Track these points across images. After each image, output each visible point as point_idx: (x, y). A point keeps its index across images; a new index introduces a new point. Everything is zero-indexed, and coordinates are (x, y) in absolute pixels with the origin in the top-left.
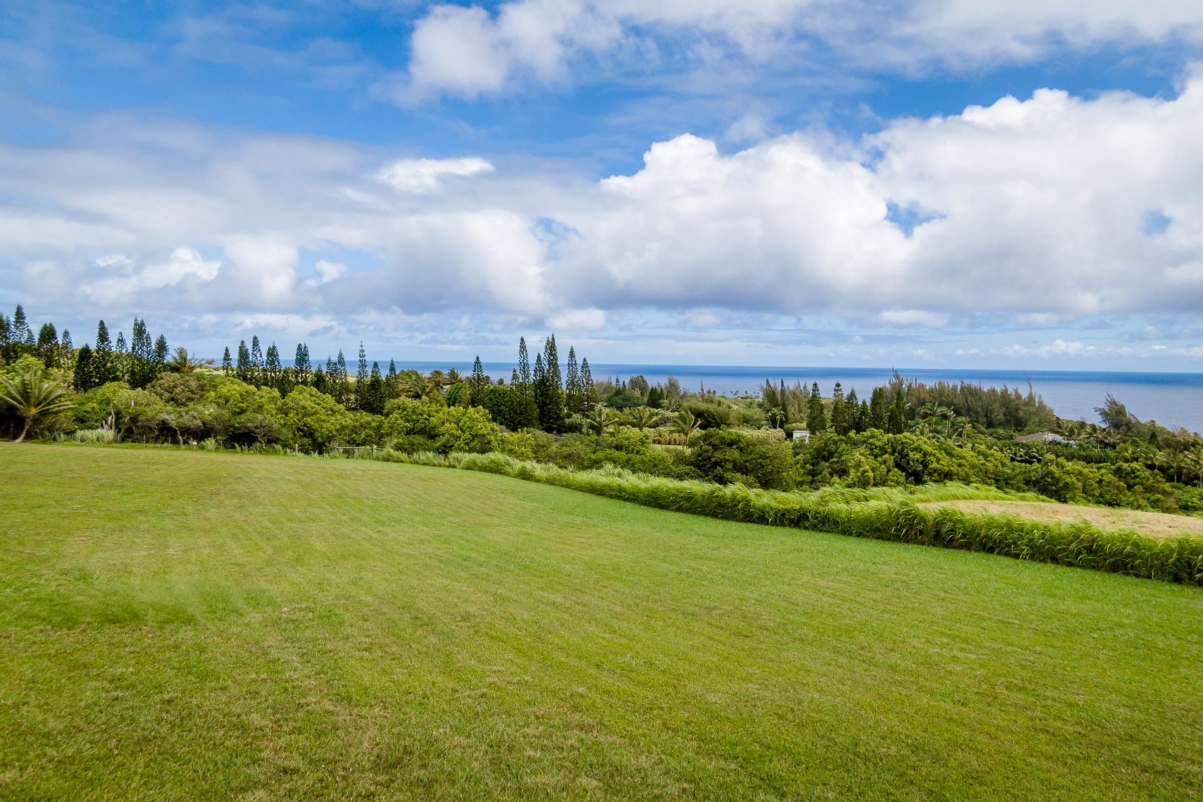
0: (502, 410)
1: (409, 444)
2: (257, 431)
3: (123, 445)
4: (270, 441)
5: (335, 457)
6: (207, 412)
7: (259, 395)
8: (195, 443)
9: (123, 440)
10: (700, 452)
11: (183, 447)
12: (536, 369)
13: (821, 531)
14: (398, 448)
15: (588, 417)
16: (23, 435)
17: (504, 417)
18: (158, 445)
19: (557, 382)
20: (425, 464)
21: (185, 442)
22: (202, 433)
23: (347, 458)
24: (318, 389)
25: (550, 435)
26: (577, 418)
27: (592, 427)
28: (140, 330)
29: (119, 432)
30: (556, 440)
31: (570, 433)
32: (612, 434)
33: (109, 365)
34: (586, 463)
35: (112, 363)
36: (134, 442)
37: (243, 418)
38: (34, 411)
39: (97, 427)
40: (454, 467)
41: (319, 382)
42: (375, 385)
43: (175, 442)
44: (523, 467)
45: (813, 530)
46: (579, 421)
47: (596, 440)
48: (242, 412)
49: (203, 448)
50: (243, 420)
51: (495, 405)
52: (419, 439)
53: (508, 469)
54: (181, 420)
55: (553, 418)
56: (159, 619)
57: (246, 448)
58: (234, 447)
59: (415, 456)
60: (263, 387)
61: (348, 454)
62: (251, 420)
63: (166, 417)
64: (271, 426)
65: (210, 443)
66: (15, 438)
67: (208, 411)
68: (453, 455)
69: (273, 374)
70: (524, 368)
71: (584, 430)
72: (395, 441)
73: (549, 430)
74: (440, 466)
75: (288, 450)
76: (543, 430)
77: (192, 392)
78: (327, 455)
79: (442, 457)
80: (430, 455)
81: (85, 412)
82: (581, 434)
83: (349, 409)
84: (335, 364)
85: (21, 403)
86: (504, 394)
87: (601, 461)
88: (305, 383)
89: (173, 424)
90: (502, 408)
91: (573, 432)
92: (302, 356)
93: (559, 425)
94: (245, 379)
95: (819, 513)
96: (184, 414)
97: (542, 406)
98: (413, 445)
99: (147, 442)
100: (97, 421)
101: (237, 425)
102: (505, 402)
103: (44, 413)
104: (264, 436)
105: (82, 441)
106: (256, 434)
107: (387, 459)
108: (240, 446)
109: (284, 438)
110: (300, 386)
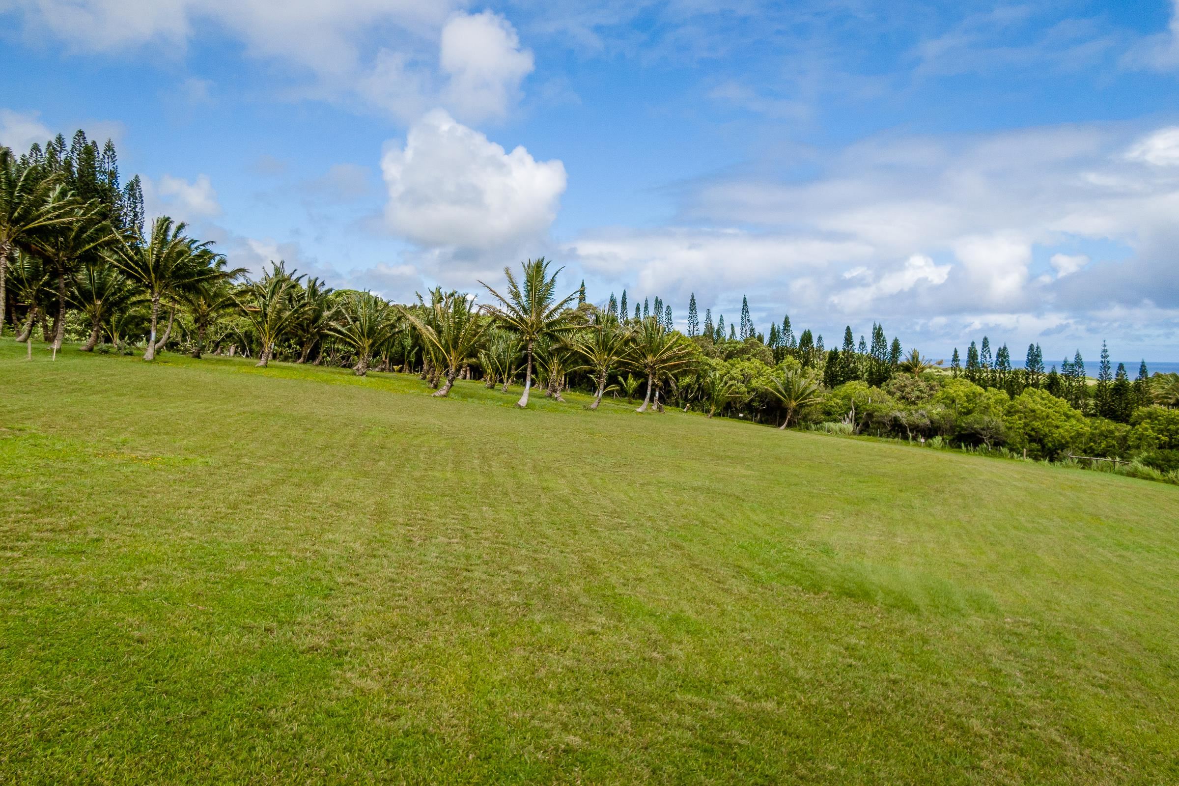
1: (1163, 460)
2: (984, 432)
3: (861, 437)
4: (997, 444)
5: (1067, 466)
6: (934, 411)
7: (986, 396)
8: (923, 440)
9: (861, 433)
11: (912, 443)
14: (1148, 462)
16: (786, 423)
18: (890, 439)
21: (914, 438)
22: (929, 432)
23: (1083, 468)
24: (1051, 393)
28: (878, 334)
29: (858, 425)
33: (852, 365)
35: (854, 363)
36: (869, 435)
37: (970, 418)
38: (794, 404)
39: (840, 421)
41: (1053, 385)
42: (1120, 389)
43: (905, 438)
48: (969, 412)
49: (930, 445)
50: (970, 421)
54: (911, 418)
56: (887, 602)
57: (972, 448)
58: (960, 447)
59: (1172, 474)
60: (989, 388)
61: (1085, 465)
62: (975, 421)
63: (898, 414)
64: (997, 428)
65: (937, 440)
66: (780, 425)
67: (937, 411)
69: (1002, 376)
72: (1145, 454)
75: (1015, 455)
77: (921, 391)
78: (1059, 464)
81: (831, 406)
83: (1086, 415)
84: (1072, 365)
85: (785, 397)
88: (1036, 385)
89: (904, 421)
92: (1034, 357)
94: (973, 379)
96: (913, 412)
98: (1170, 461)
99: (881, 436)
100: (840, 415)
101: (963, 425)
103: (801, 406)
104: (991, 437)
105: (828, 431)
106: (982, 435)
107: (1133, 474)
108: (966, 446)
109: (1011, 442)
110: (1031, 388)
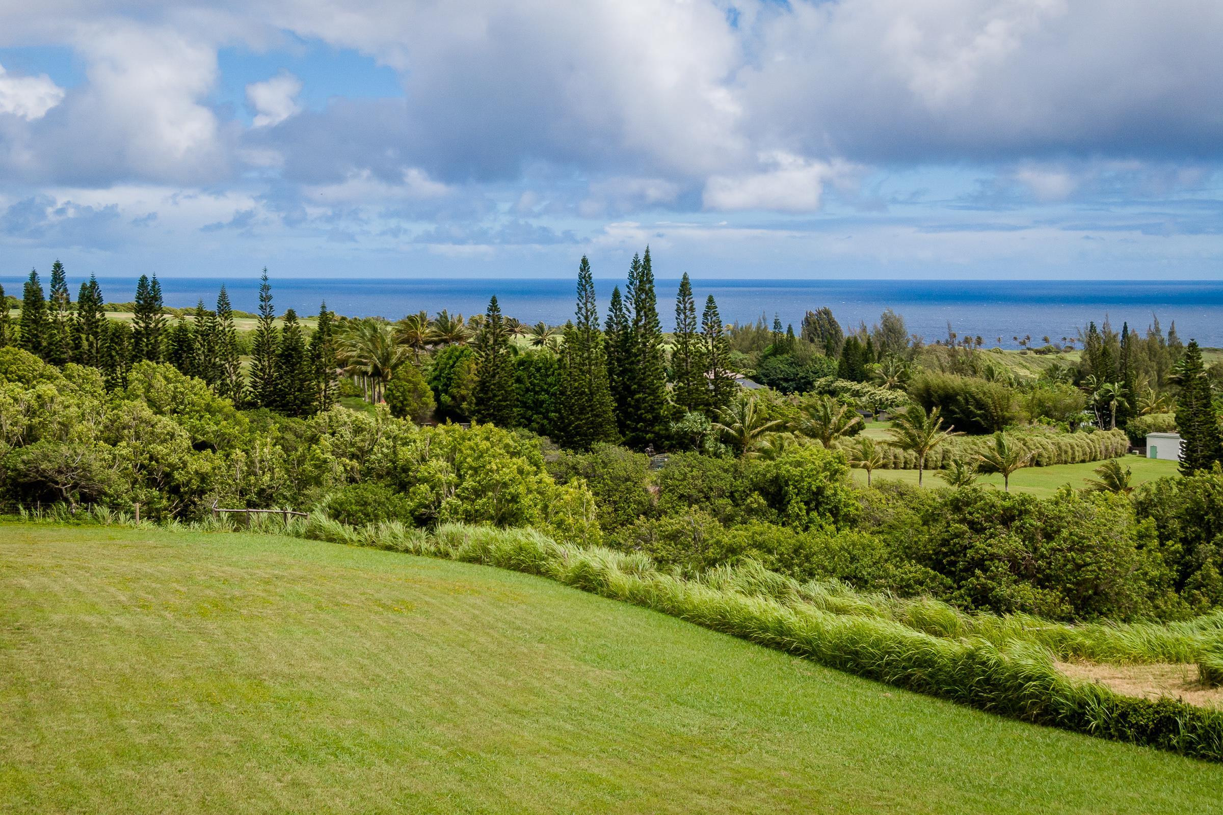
0: (543, 402)
1: (357, 503)
2: (61, 478)
4: (89, 499)
5: (211, 529)
7: (62, 403)
10: (945, 535)
12: (611, 319)
13: (1203, 757)
14: (336, 513)
15: (716, 419)
17: (546, 417)
19: (653, 346)
20: (389, 548)
23: (235, 530)
24: (180, 368)
25: (638, 456)
26: (693, 420)
27: (725, 438)
30: (653, 465)
31: (681, 453)
32: (766, 454)
34: (710, 553)
37: (32, 451)
40: (446, 555)
41: (181, 352)
42: (290, 355)
44: (584, 565)
45: (1186, 755)
46: (697, 428)
47: (735, 466)
48: (30, 436)
50: (31, 457)
51: (528, 390)
52: (376, 491)
53: (553, 564)
55: (644, 420)
57: (39, 512)
58: (17, 512)
59: (370, 530)
61: (240, 522)
64: (86, 468)
68: (444, 529)
69: (91, 338)
70: (587, 318)
71: (709, 445)
72: (329, 498)
73: (636, 444)
74: (418, 552)
75: (122, 516)
76: (624, 444)
78: (197, 525)
79: (422, 532)
80: (398, 527)
82: (701, 453)
83: (241, 406)
86: (547, 369)
87: (742, 549)
88: (153, 354)
90: (543, 396)
91: (686, 448)
92: (148, 298)
93: (657, 434)
94: (36, 349)
95: (1199, 718)
97: (622, 394)
98: (366, 504)
101: (21, 466)
102: (550, 385)
104: (74, 488)
106: (57, 483)
107: (313, 535)
108: (27, 508)
109: (111, 492)
110: (145, 361)
